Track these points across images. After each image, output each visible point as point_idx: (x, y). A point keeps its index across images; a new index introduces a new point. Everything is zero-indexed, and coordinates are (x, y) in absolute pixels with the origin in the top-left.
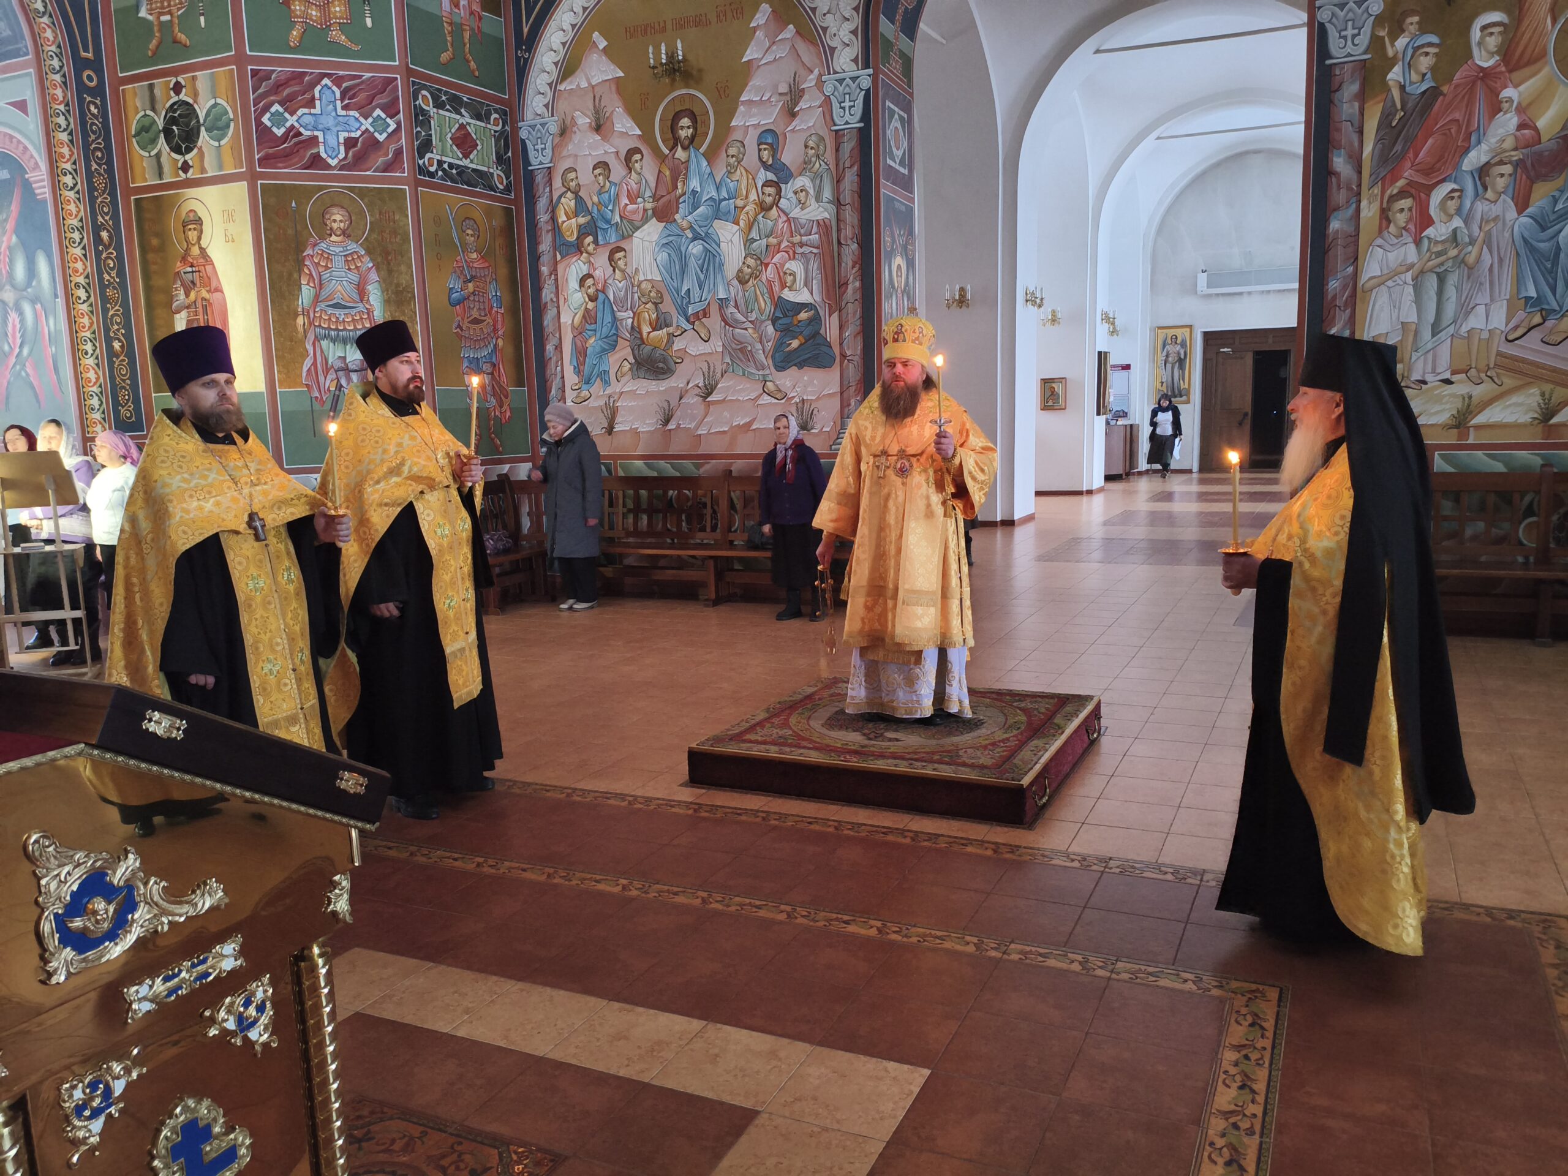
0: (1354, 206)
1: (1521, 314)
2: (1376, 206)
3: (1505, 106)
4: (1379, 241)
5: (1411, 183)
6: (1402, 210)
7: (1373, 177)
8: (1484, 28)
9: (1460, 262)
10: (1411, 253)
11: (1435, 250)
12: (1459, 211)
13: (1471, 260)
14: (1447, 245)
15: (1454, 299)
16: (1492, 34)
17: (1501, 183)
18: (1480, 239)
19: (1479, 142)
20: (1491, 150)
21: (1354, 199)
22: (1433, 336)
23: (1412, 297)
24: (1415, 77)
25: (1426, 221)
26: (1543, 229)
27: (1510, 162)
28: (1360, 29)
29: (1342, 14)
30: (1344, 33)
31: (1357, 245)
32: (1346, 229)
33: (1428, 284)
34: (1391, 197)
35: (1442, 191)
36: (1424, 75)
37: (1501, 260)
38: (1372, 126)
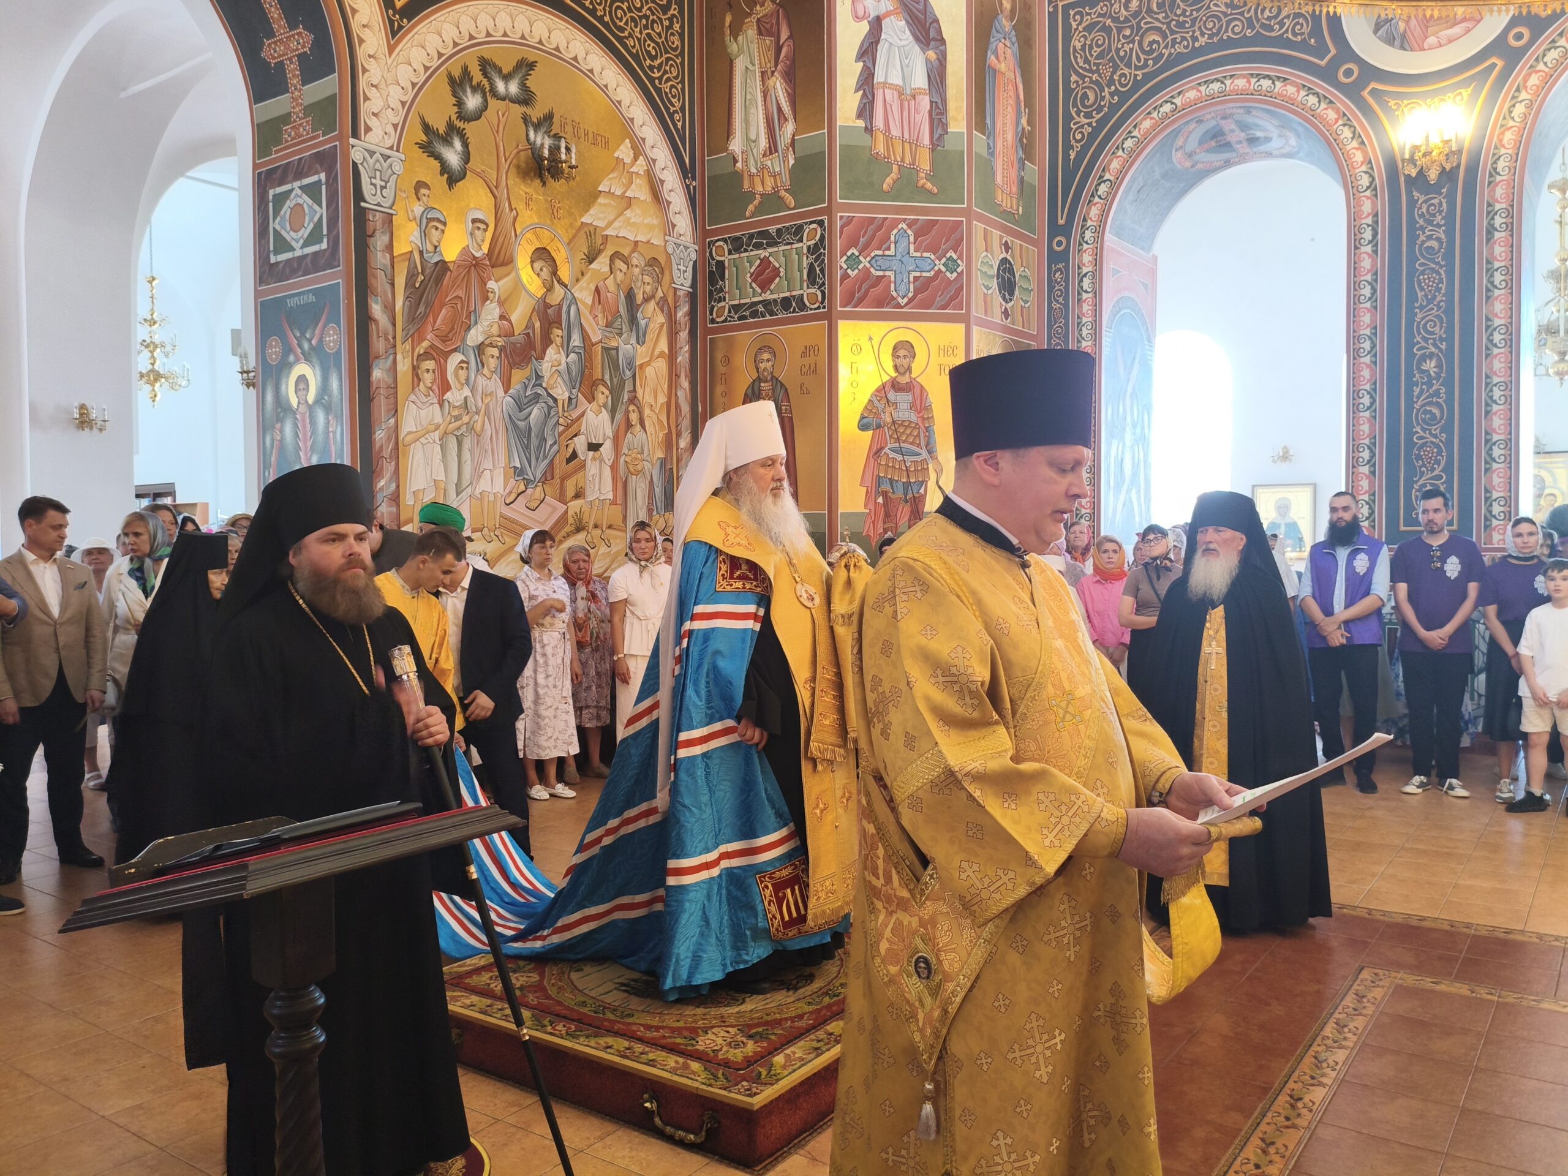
0: (391, 357)
1: (512, 482)
2: (408, 361)
3: (491, 295)
4: (413, 397)
5: (432, 346)
6: (428, 371)
8: (474, 221)
9: (471, 429)
10: (433, 413)
11: (454, 414)
12: (467, 380)
13: (478, 426)
14: (461, 411)
15: (469, 462)
16: (479, 228)
17: (493, 363)
18: (483, 411)
19: (476, 323)
20: (484, 332)
21: (391, 351)
22: (458, 494)
23: (439, 456)
24: (430, 248)
25: (445, 387)
26: (521, 410)
27: (496, 347)
28: (387, 183)
29: (371, 161)
30: (373, 181)
31: (396, 398)
32: (387, 379)
33: (451, 446)
34: (419, 355)
35: (455, 359)
36: (436, 247)
37: (497, 432)
38: (400, 281)
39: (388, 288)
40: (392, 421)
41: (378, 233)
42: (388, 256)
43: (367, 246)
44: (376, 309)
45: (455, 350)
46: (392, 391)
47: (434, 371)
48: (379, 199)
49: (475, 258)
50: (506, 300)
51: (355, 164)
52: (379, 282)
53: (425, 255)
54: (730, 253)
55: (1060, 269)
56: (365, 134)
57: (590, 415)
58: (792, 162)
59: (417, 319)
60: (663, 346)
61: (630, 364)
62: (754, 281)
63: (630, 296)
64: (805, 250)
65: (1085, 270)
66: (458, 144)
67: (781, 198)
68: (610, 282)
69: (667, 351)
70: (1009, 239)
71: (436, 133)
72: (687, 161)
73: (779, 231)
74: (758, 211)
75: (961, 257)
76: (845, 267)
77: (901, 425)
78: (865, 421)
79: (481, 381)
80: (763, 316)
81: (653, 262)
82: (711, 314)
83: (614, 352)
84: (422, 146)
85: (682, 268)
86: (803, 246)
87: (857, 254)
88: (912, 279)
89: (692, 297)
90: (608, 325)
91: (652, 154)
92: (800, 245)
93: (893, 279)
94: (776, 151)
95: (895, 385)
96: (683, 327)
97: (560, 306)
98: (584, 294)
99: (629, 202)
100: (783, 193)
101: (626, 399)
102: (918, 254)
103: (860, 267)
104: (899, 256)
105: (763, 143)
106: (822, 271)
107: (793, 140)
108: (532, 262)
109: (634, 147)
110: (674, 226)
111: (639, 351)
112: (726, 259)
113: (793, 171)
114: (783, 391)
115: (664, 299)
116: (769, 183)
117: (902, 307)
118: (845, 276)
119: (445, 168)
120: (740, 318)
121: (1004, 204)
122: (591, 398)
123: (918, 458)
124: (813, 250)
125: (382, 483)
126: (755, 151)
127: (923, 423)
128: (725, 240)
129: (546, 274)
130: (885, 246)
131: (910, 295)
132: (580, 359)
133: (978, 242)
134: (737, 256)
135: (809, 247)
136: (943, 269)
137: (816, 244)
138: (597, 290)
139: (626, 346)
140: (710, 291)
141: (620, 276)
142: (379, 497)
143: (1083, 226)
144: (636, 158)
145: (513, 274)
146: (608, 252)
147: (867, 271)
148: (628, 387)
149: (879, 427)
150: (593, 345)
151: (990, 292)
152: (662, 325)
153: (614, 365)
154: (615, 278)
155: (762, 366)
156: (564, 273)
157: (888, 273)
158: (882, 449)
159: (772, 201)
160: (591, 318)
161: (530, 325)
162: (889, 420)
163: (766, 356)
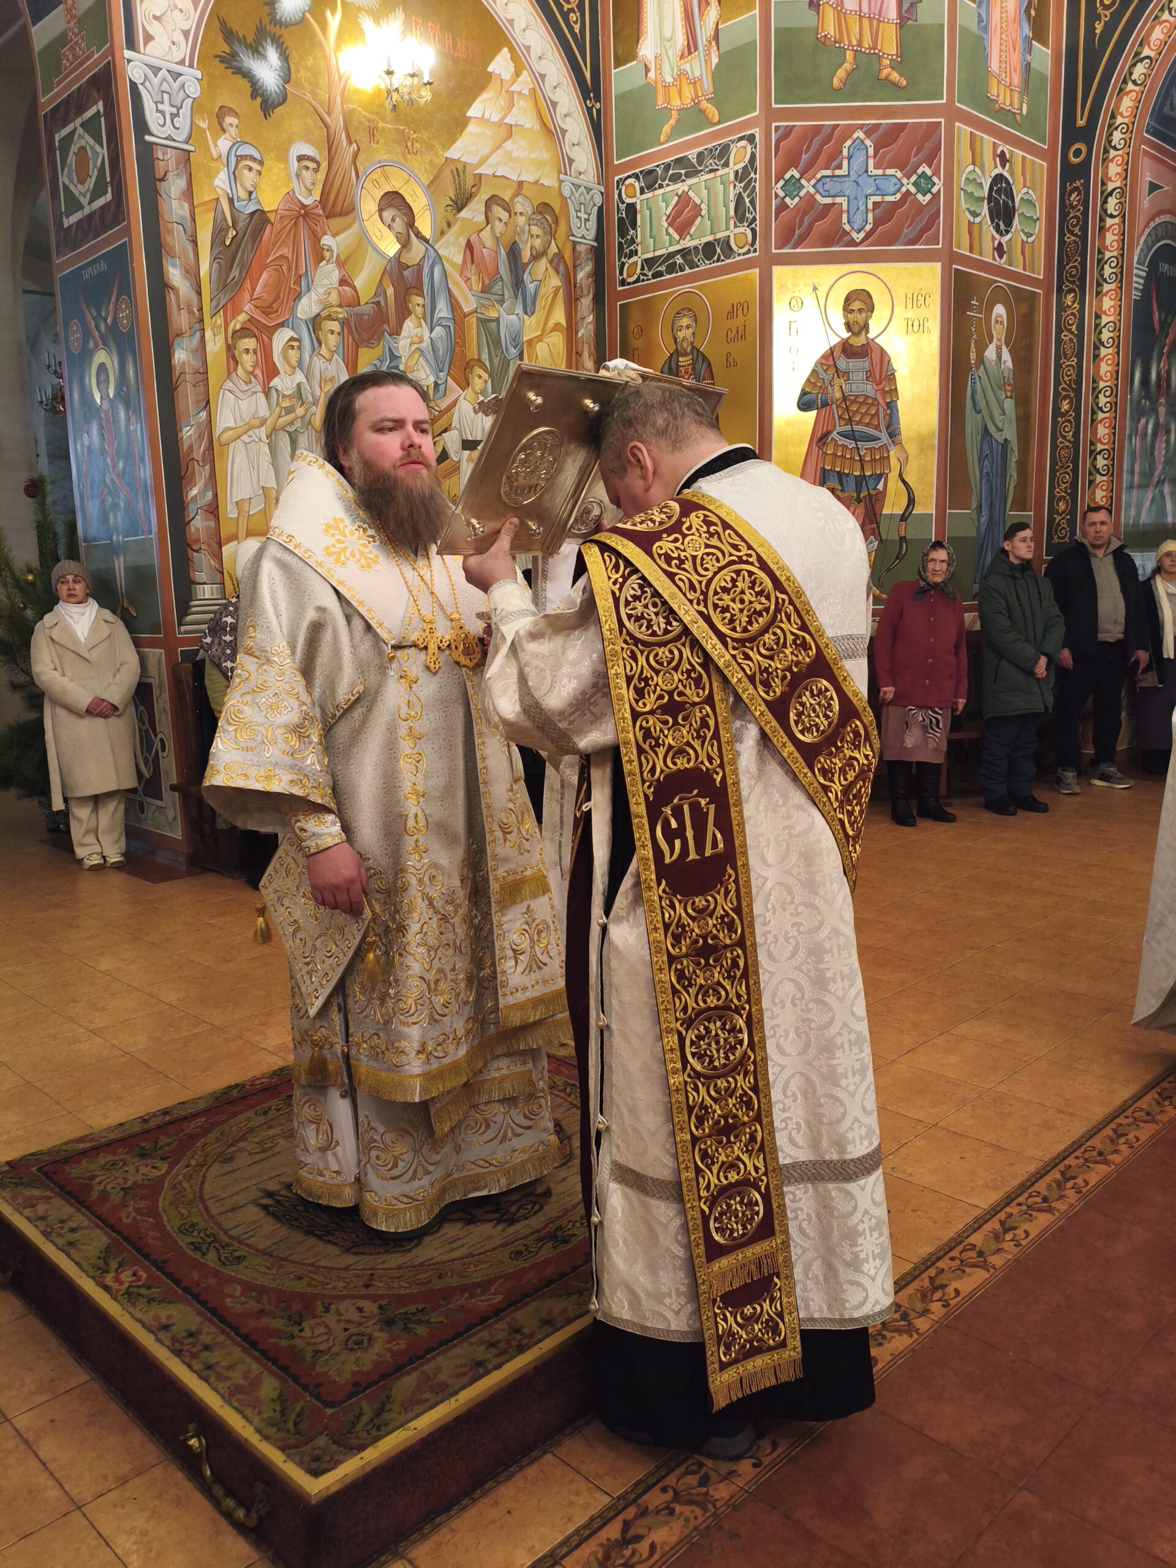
0: (198, 335)
3: (327, 254)
4: (229, 385)
5: (251, 320)
6: (247, 351)
7: (214, 303)
8: (300, 158)
9: (307, 423)
10: (255, 405)
11: (284, 405)
12: (300, 363)
13: (316, 422)
14: (294, 401)
16: (307, 168)
17: (333, 340)
18: (322, 401)
19: (309, 290)
20: (320, 301)
21: (197, 327)
23: (267, 459)
24: (243, 194)
25: (272, 372)
27: (337, 319)
28: (179, 109)
29: (156, 81)
30: (160, 107)
31: (207, 386)
32: (193, 362)
33: (282, 444)
34: (235, 332)
35: (282, 337)
36: (250, 193)
38: (205, 238)
39: (189, 247)
40: (203, 415)
41: (170, 176)
42: (186, 205)
43: (157, 192)
44: (175, 274)
45: (282, 325)
46: (201, 377)
47: (255, 352)
48: (169, 130)
49: (303, 206)
50: (347, 259)
51: (133, 85)
52: (176, 239)
53: (236, 204)
54: (642, 192)
55: (1076, 189)
56: (145, 44)
57: (464, 404)
58: (715, 60)
59: (229, 285)
60: (559, 316)
61: (516, 340)
62: (671, 225)
63: (514, 253)
64: (732, 177)
65: (1110, 186)
66: (272, 54)
67: (702, 112)
68: (486, 235)
69: (564, 323)
70: (1007, 149)
71: (243, 42)
72: (588, 75)
73: (700, 156)
74: (676, 132)
75: (936, 173)
76: (781, 194)
77: (853, 402)
78: (807, 398)
79: (318, 364)
80: (682, 270)
81: (544, 208)
82: (621, 273)
83: (493, 325)
84: (223, 60)
85: (583, 216)
86: (729, 172)
87: (797, 176)
88: (870, 206)
89: (598, 253)
90: (485, 290)
91: (538, 67)
92: (726, 170)
93: (845, 207)
94: (696, 49)
95: (846, 349)
96: (585, 291)
97: (420, 266)
98: (452, 251)
99: (510, 131)
100: (705, 105)
102: (880, 172)
103: (802, 194)
104: (853, 177)
105: (681, 40)
106: (752, 202)
107: (717, 30)
108: (381, 210)
109: (515, 57)
110: (571, 161)
111: (527, 322)
112: (638, 200)
113: (718, 75)
114: (705, 365)
115: (560, 255)
116: (688, 92)
117: (857, 245)
118: (782, 207)
119: (256, 90)
120: (655, 276)
121: (1001, 100)
122: (464, 384)
123: (876, 445)
124: (742, 176)
125: (195, 492)
126: (670, 53)
127: (884, 399)
128: (636, 176)
129: (399, 225)
130: (834, 164)
131: (868, 227)
132: (449, 333)
133: (963, 151)
134: (650, 195)
135: (737, 173)
136: (913, 190)
137: (745, 168)
138: (469, 245)
139: (509, 317)
140: (620, 244)
141: (499, 227)
142: (192, 509)
143: (1110, 126)
144: (517, 73)
145: (356, 226)
146: (483, 196)
147: (810, 198)
149: (825, 404)
150: (466, 316)
151: (978, 220)
152: (556, 291)
153: (495, 341)
154: (492, 229)
155: (681, 335)
156: (425, 225)
157: (838, 200)
158: (828, 433)
159: (694, 117)
160: (461, 281)
161: (380, 291)
162: (838, 395)
163: (685, 321)
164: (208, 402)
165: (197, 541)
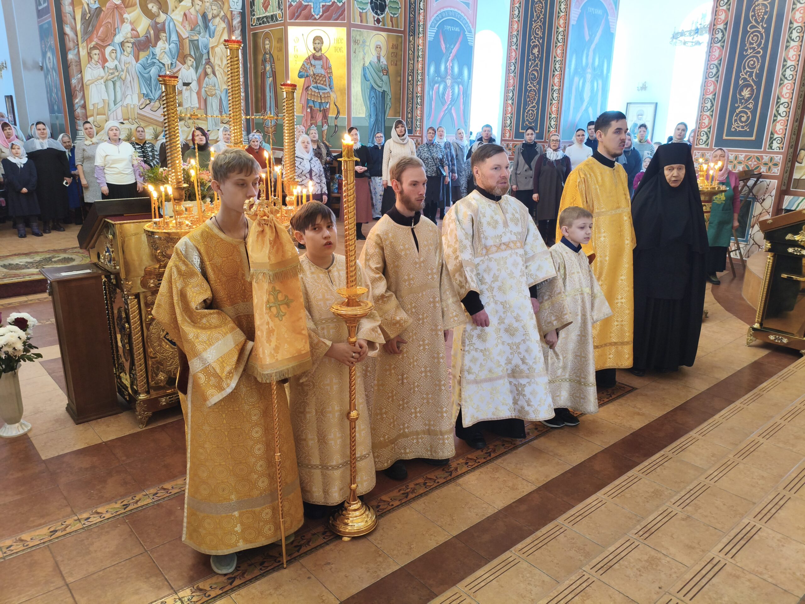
0: (77, 50)
1: (143, 100)
2: (85, 51)
3: (126, 21)
4: (89, 65)
5: (97, 44)
6: (96, 54)
7: (82, 38)
9: (120, 78)
10: (100, 72)
11: (110, 72)
12: (116, 57)
13: (123, 77)
14: (114, 71)
15: (120, 92)
17: (129, 50)
18: (125, 70)
19: (119, 33)
20: (124, 36)
21: (76, 47)
22: (115, 105)
23: (105, 89)
24: (92, 2)
25: (105, 60)
26: (145, 69)
27: (131, 43)
31: (81, 66)
32: (75, 58)
33: (110, 85)
34: (91, 48)
35: (108, 50)
36: (95, 1)
37: (133, 79)
38: (78, 17)
39: (73, 21)
40: (80, 76)
42: (71, 7)
43: (61, 4)
44: (67, 30)
45: (109, 45)
46: (78, 63)
47: (99, 54)
50: (134, 22)
52: (68, 18)
53: (90, 5)
57: (183, 70)
59: (88, 33)
60: (226, 37)
61: (206, 47)
62: (263, 6)
63: (204, 16)
68: (192, 11)
76: (290, 1)
77: (317, 76)
78: (301, 73)
80: (266, 23)
82: (251, 22)
83: (196, 42)
88: (321, 6)
90: (192, 30)
93: (312, 6)
95: (315, 57)
97: (164, 23)
101: (204, 62)
103: (297, 1)
106: (282, 3)
111: (211, 41)
114: (272, 59)
115: (225, 16)
117: (317, 20)
118: (291, 5)
120: (260, 24)
122: (184, 63)
123: (326, 91)
125: (77, 101)
127: (328, 75)
129: (155, 9)
131: (321, 14)
132: (177, 46)
136: (336, 1)
138: (185, 15)
139: (203, 39)
140: (251, 11)
141: (198, 7)
142: (76, 106)
145: (137, 10)
147: (300, 2)
148: (205, 57)
149: (307, 76)
151: (364, 11)
152: (224, 28)
153: (197, 47)
154: (195, 8)
155: (266, 47)
158: (309, 86)
160: (182, 27)
161: (148, 32)
162: (312, 73)
163: (267, 42)
164: (81, 72)
165: (79, 117)
